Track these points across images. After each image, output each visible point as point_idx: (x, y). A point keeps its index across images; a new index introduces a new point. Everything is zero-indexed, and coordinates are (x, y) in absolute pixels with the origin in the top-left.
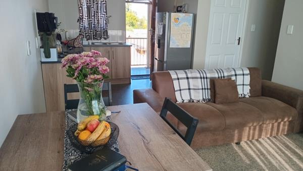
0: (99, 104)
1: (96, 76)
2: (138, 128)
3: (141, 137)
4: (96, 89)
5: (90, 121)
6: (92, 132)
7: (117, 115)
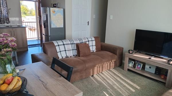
0: (11, 66)
1: (7, 49)
2: (38, 77)
3: (41, 82)
4: (8, 57)
5: (7, 78)
6: (9, 84)
7: (23, 71)
